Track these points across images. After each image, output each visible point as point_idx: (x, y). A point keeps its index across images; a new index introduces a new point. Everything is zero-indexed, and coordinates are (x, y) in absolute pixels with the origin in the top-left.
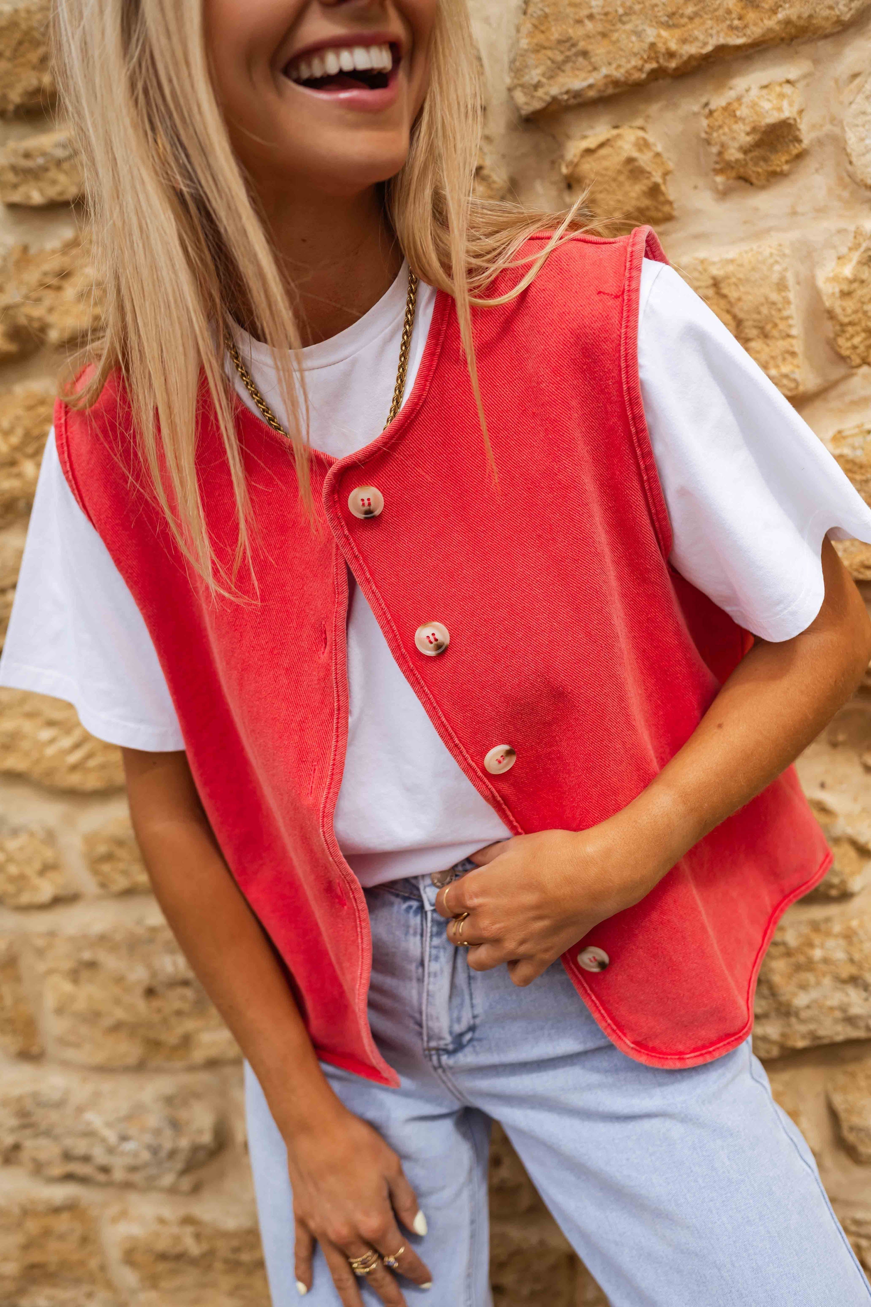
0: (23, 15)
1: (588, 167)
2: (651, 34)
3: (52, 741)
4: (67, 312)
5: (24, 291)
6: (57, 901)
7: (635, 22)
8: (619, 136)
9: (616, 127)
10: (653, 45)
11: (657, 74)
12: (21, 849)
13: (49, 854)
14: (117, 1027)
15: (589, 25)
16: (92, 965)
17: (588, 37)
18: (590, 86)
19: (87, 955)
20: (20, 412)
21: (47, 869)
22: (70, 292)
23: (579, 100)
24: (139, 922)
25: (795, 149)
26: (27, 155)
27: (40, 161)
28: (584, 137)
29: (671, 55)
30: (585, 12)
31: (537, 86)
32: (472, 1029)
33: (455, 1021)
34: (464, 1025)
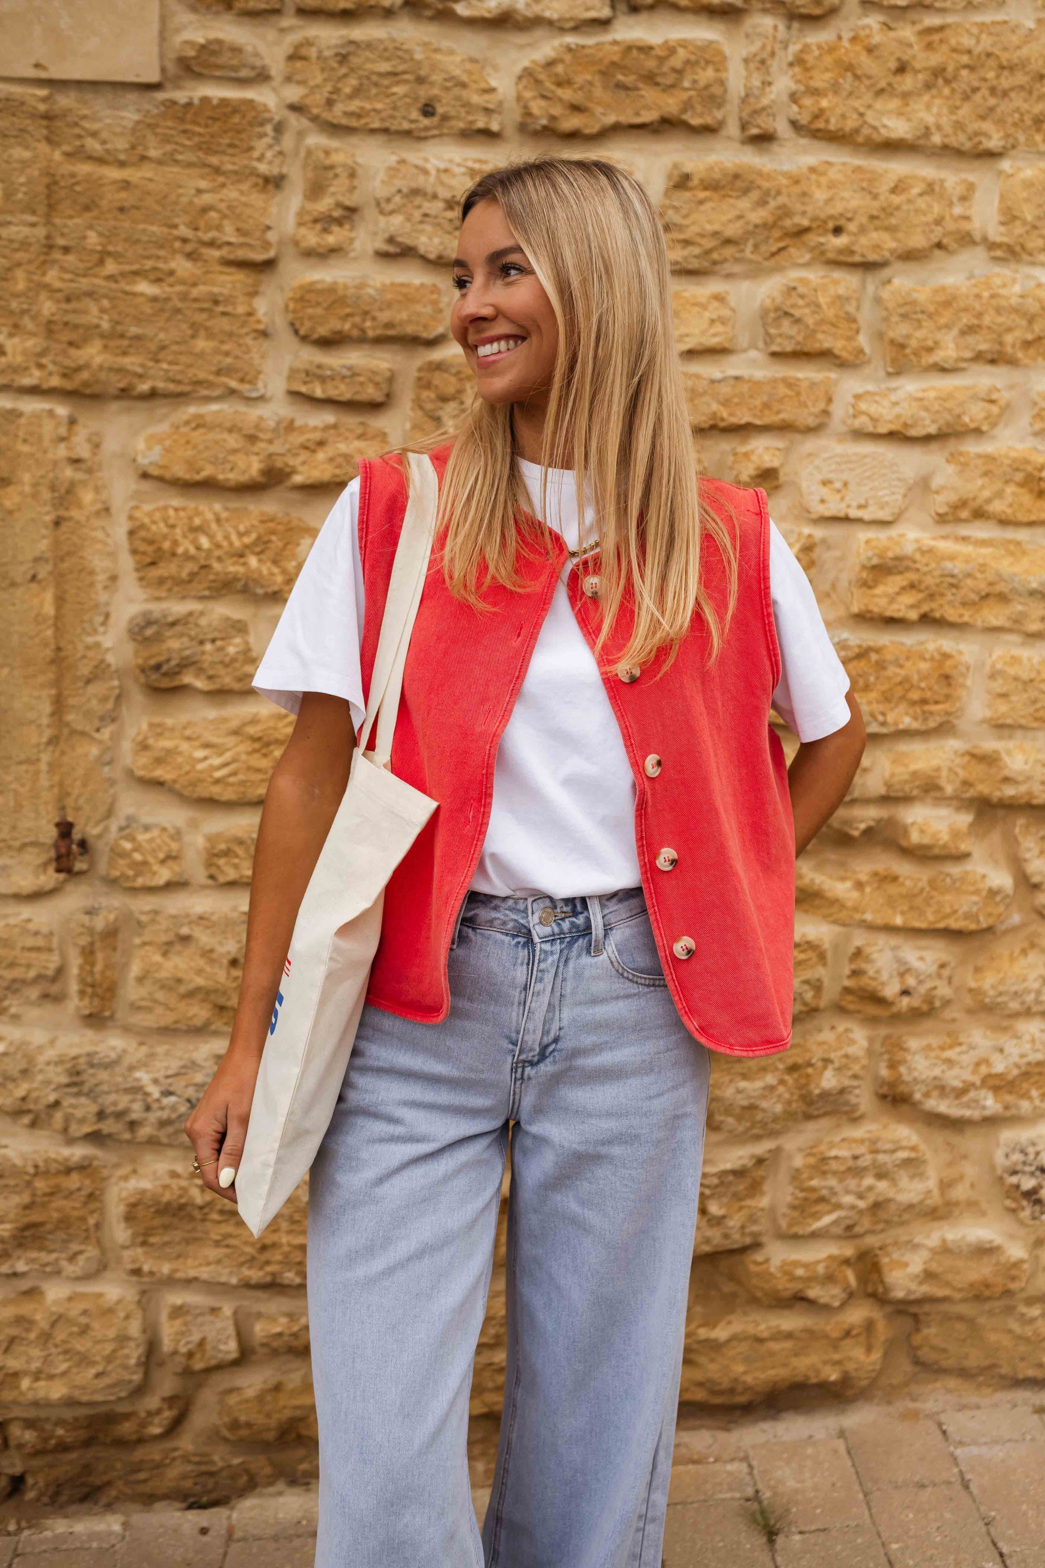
2: (715, 407)
3: (206, 758)
4: (316, 467)
5: (287, 446)
6: (170, 886)
7: (706, 398)
10: (715, 413)
11: (713, 427)
12: (152, 840)
13: (174, 846)
14: (190, 994)
16: (186, 939)
19: (185, 931)
20: (256, 523)
21: (170, 858)
22: (321, 455)
24: (234, 909)
25: (775, 483)
26: (319, 367)
27: (329, 373)
29: (722, 419)
32: (556, 1040)
33: (546, 1032)
34: (552, 1036)
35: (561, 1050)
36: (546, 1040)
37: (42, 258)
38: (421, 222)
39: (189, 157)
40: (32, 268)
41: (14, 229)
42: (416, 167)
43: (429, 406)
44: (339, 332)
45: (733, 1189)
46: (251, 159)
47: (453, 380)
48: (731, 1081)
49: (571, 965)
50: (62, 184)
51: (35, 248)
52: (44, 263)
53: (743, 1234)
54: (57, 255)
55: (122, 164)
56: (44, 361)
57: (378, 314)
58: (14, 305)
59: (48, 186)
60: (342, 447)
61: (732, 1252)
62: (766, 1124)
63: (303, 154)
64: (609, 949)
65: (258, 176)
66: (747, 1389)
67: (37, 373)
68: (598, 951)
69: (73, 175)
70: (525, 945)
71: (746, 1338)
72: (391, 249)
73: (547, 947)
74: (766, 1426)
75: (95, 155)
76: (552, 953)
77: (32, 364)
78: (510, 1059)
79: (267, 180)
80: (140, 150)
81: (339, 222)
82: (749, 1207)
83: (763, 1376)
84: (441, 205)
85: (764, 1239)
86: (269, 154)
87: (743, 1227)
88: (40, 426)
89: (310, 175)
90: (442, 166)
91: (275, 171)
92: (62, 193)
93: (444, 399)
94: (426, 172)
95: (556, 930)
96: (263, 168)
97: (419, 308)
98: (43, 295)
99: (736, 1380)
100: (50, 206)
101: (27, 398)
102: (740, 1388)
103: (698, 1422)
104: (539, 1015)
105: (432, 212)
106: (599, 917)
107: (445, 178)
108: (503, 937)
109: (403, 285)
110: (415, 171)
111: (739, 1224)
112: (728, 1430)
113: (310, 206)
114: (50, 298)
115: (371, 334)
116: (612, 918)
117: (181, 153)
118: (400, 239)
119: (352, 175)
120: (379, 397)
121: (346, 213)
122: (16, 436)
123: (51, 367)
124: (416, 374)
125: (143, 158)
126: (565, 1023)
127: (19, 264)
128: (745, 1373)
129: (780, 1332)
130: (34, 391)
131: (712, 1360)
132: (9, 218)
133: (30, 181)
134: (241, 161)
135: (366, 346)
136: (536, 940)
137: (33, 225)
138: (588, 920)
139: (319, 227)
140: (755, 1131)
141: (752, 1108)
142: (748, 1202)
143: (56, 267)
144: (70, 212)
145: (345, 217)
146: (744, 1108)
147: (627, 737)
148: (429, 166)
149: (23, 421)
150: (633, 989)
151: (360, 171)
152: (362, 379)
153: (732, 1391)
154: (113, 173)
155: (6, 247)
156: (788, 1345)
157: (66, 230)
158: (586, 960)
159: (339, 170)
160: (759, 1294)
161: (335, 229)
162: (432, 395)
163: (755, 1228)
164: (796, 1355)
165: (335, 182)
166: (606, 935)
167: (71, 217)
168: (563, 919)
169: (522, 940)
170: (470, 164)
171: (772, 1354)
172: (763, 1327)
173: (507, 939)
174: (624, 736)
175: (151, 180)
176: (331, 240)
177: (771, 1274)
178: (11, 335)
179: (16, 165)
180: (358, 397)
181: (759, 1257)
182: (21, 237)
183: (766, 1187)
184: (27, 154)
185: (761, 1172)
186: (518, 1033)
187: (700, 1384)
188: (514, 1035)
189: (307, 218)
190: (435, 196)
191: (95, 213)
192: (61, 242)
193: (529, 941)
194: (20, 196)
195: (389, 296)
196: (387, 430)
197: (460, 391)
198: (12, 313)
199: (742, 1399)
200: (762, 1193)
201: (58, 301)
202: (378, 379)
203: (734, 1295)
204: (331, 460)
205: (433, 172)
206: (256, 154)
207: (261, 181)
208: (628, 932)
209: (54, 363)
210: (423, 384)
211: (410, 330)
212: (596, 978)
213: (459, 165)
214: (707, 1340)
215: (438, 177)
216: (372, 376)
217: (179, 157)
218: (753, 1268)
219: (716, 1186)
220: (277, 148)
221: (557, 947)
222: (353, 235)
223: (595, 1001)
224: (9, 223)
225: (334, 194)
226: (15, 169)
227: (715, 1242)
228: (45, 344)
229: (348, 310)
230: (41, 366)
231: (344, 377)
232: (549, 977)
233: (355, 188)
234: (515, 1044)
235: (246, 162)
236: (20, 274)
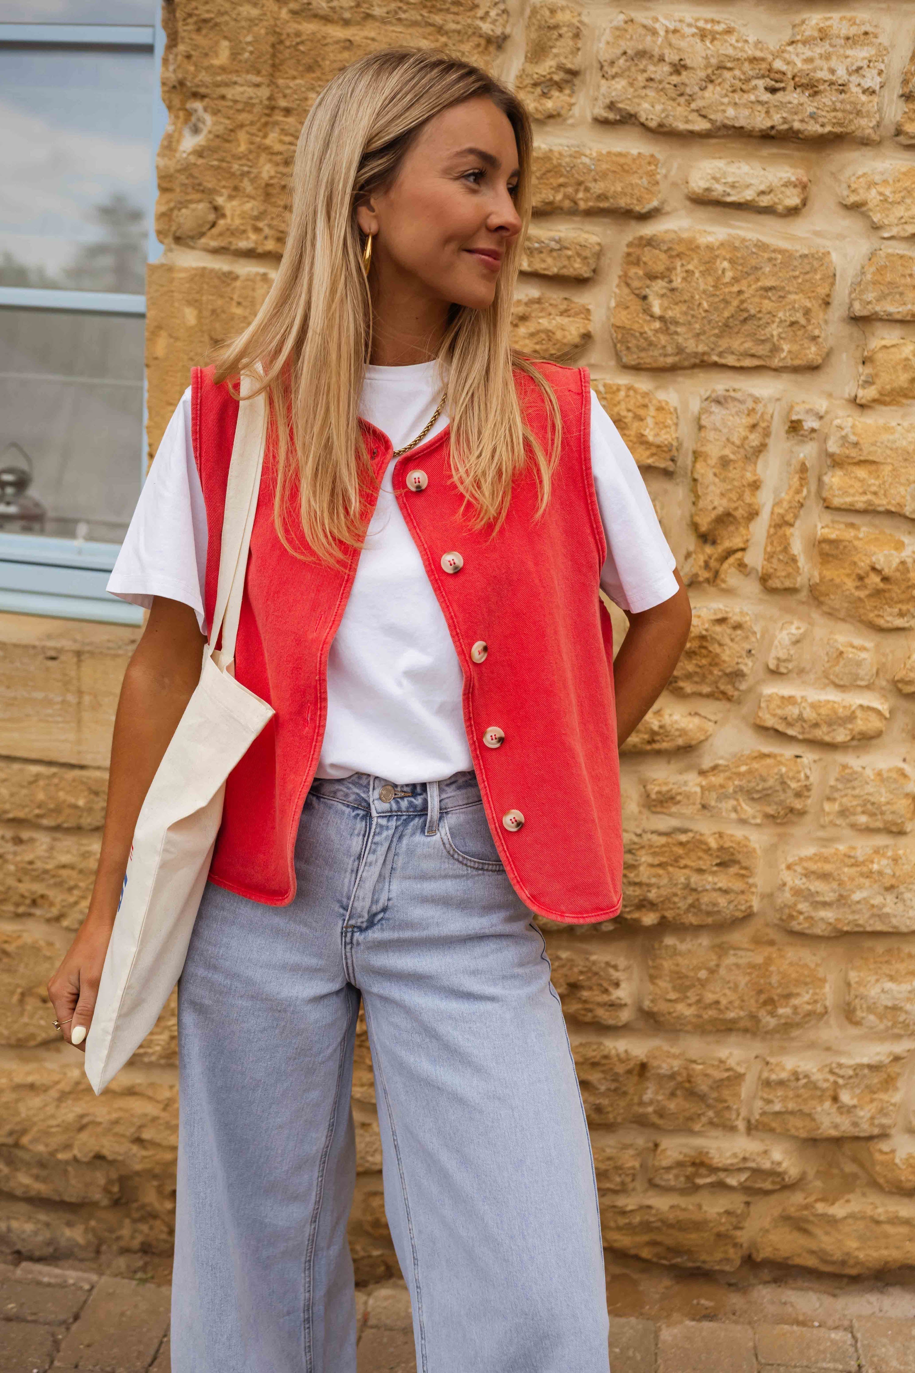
0: (556, 154)
1: (880, 356)
8: (904, 344)
9: (903, 338)
15: (909, 280)
17: (906, 285)
18: (899, 312)
23: (890, 318)
28: (883, 338)
30: (909, 272)
31: (869, 303)
32: (384, 910)
33: (374, 901)
34: (380, 906)
35: (388, 919)
36: (375, 909)
37: (264, 120)
38: (644, 87)
39: (413, 15)
40: (253, 129)
41: (239, 89)
42: (645, 27)
43: (636, 284)
44: (551, 203)
45: (866, 1082)
46: (475, 17)
47: (663, 256)
48: (877, 981)
49: (405, 841)
50: (288, 43)
51: (257, 109)
52: (266, 124)
53: (872, 1124)
54: (279, 117)
55: (346, 23)
56: (261, 224)
57: (591, 185)
58: (235, 167)
59: (273, 46)
60: (545, 323)
61: (857, 1138)
62: (908, 1025)
63: (528, 12)
64: (443, 832)
65: (481, 36)
66: (858, 1263)
67: (253, 236)
68: (432, 831)
69: (298, 34)
70: (364, 817)
71: (863, 1218)
72: (611, 116)
73: (383, 822)
74: (873, 1298)
75: (321, 12)
76: (387, 828)
77: (249, 228)
78: (340, 923)
79: (489, 40)
80: (364, 8)
81: (559, 86)
82: (881, 1100)
83: (875, 1254)
84: (667, 69)
85: (893, 1132)
86: (493, 13)
87: (872, 1118)
88: (253, 290)
89: (533, 35)
90: (671, 26)
91: (499, 31)
92: (287, 53)
93: (652, 277)
94: (654, 33)
95: (395, 807)
96: (486, 27)
97: (635, 180)
98: (263, 157)
99: (848, 1254)
100: (273, 66)
101: (243, 261)
102: (851, 1262)
103: (806, 1284)
104: (369, 885)
105: (657, 77)
106: (437, 800)
107: (674, 39)
108: (344, 808)
109: (620, 155)
110: (643, 31)
111: (869, 1115)
112: (834, 1296)
113: (531, 69)
114: (270, 161)
115: (582, 205)
116: (449, 803)
117: (405, 12)
118: (620, 105)
119: (577, 36)
120: (585, 272)
121: (568, 77)
122: (232, 299)
123: (267, 231)
124: (626, 250)
125: (368, 16)
126: (393, 895)
127: (242, 126)
128: (857, 1249)
129: (897, 1217)
130: (250, 254)
131: (827, 1233)
132: (235, 78)
133: (256, 40)
134: (464, 20)
135: (577, 219)
136: (374, 814)
137: (257, 85)
138: (426, 801)
139: (538, 90)
140: (896, 1031)
141: (895, 1008)
142: (882, 1096)
143: (277, 129)
144: (293, 72)
145: (567, 82)
146: (886, 1007)
147: (453, 627)
148: (657, 26)
149: (238, 284)
150: (462, 870)
151: (585, 32)
152: (569, 253)
153: (843, 1263)
154: (337, 32)
155: (230, 107)
156: (904, 1230)
157: (288, 91)
158: (419, 838)
159: (563, 30)
160: (881, 1181)
161: (555, 93)
162: (641, 273)
163: (885, 1121)
164: (910, 1240)
165: (558, 44)
166: (440, 819)
167: (294, 78)
168: (402, 798)
169: (361, 813)
170: (701, 24)
171: (886, 1236)
172: (880, 1210)
173: (347, 810)
174: (449, 626)
175: (373, 39)
176: (549, 105)
177: (896, 1165)
178: (231, 198)
179: (243, 23)
180: (565, 272)
181: (885, 1146)
182: (244, 98)
183: (899, 1084)
184: (255, 12)
185: (896, 1069)
186: (349, 898)
187: (812, 1252)
188: (345, 900)
189: (528, 81)
190: (662, 59)
191: (318, 74)
192: (283, 103)
193: (368, 816)
194: (246, 55)
195: (604, 166)
196: (590, 307)
197: (670, 269)
198: (233, 174)
199: (854, 1272)
200: (896, 1089)
201: (277, 164)
202: (587, 253)
203: (855, 1176)
204: (532, 335)
205: (662, 33)
206: (480, 13)
207: (483, 42)
208: (462, 817)
209: (269, 226)
210: (632, 260)
211: (623, 202)
212: (427, 857)
213: (690, 25)
214: (824, 1215)
215: (666, 37)
216: (581, 250)
217: (403, 16)
218: (878, 1157)
219: (850, 1077)
220: (502, 6)
221: (393, 823)
222: (573, 100)
223: (424, 877)
224: (235, 83)
225: (556, 55)
226: (243, 27)
227: (843, 1128)
228: (262, 208)
229: (562, 180)
230: (257, 230)
231: (552, 250)
232: (382, 850)
233: (578, 49)
234: (346, 909)
235: (469, 21)
236: (242, 136)
